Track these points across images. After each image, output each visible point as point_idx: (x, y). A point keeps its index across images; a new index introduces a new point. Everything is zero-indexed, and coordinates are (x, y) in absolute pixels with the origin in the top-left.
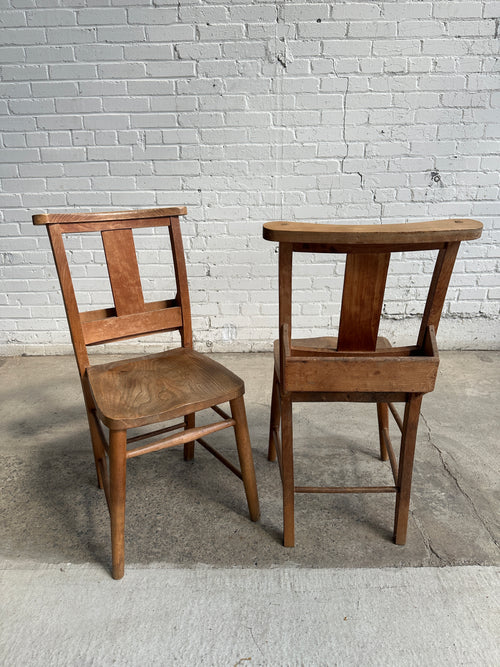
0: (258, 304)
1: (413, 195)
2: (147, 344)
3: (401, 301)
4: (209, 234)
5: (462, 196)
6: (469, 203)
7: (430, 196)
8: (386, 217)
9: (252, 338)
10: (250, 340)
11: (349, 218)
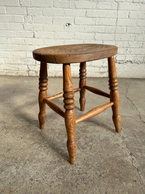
2: (8, 71)
3: (124, 54)
4: (33, 14)
8: (120, 10)
9: (55, 70)
10: (55, 71)
11: (102, 9)
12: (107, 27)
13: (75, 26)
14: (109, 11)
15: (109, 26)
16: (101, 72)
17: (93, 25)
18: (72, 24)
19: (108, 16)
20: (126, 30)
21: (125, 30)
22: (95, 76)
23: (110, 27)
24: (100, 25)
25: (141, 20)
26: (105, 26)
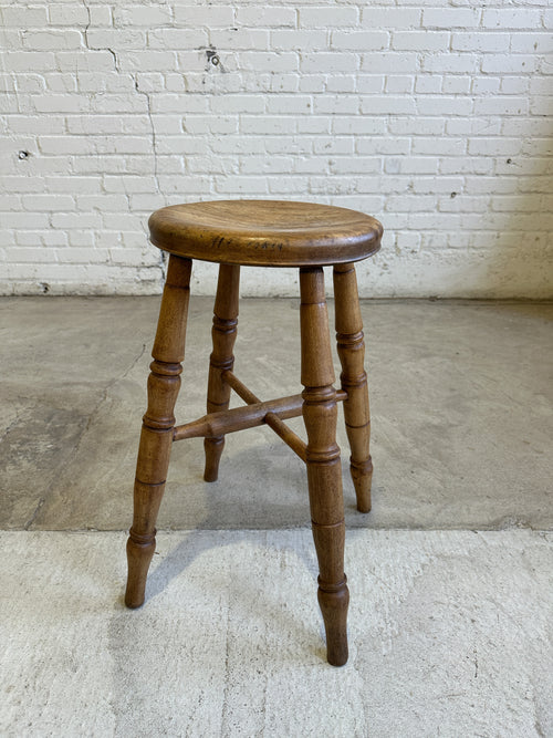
0: (11, 232)
1: (186, 82)
5: (252, 86)
6: (262, 96)
7: (209, 86)
8: (155, 113)
9: (11, 277)
10: (10, 279)
11: (107, 113)
12: (132, 157)
13: (43, 157)
14: (127, 116)
15: (134, 154)
16: (143, 281)
17: (91, 154)
18: (36, 153)
19: (128, 130)
20: (186, 165)
21: (183, 165)
22: (129, 293)
23: (139, 158)
24: (110, 154)
25: (222, 137)
26: (127, 157)
